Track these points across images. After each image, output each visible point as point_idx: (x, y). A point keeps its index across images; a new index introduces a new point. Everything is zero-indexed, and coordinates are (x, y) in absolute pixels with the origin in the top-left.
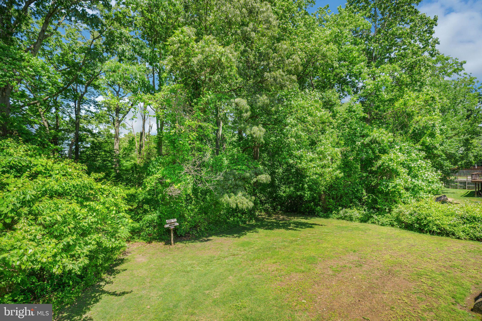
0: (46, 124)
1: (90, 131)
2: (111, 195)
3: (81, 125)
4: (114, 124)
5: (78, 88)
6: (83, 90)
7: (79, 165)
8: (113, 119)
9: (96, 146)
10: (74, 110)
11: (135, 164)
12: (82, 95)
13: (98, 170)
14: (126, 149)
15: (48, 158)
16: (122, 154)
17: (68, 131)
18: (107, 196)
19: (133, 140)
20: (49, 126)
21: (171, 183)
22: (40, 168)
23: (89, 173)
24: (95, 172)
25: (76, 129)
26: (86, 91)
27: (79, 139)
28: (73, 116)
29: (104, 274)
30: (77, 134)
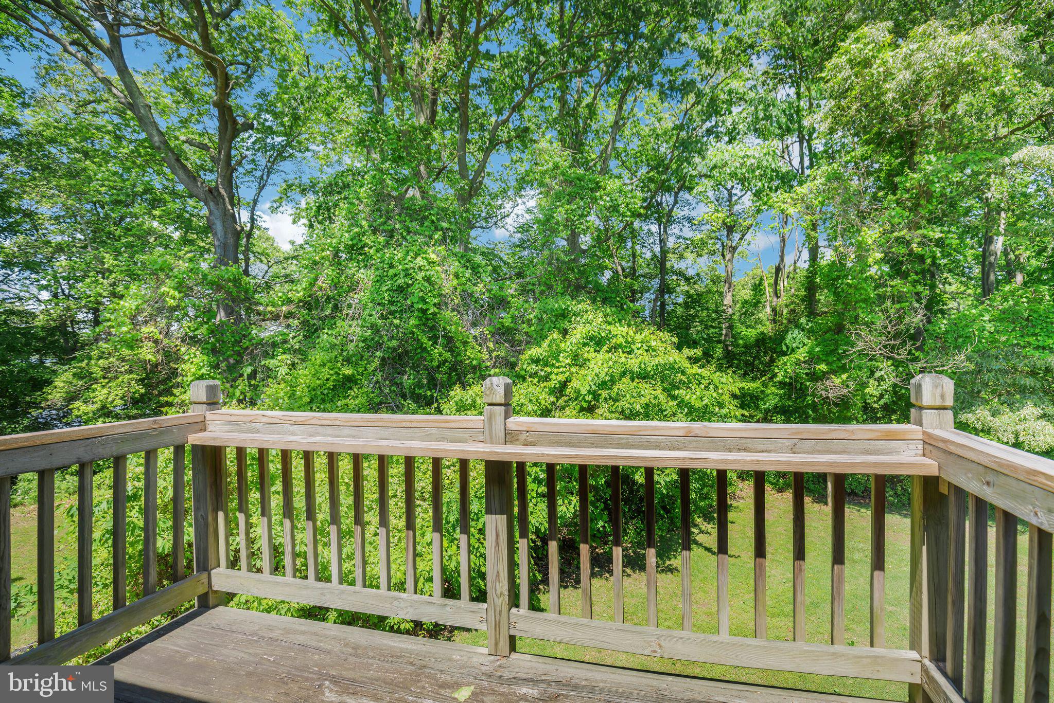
0: (619, 268)
1: (681, 274)
2: (711, 386)
3: (668, 265)
4: (723, 255)
5: (664, 200)
6: (671, 200)
7: (666, 335)
8: (723, 244)
9: (693, 301)
10: (657, 239)
11: (762, 333)
12: (671, 211)
13: (693, 344)
14: (746, 302)
15: (629, 326)
16: (738, 314)
17: (651, 277)
18: (707, 388)
19: (760, 284)
20: (623, 270)
21: (827, 373)
22: (620, 340)
23: (679, 347)
24: (689, 347)
25: (661, 272)
26: (676, 202)
27: (665, 289)
28: (657, 249)
29: (699, 517)
30: (662, 280)
